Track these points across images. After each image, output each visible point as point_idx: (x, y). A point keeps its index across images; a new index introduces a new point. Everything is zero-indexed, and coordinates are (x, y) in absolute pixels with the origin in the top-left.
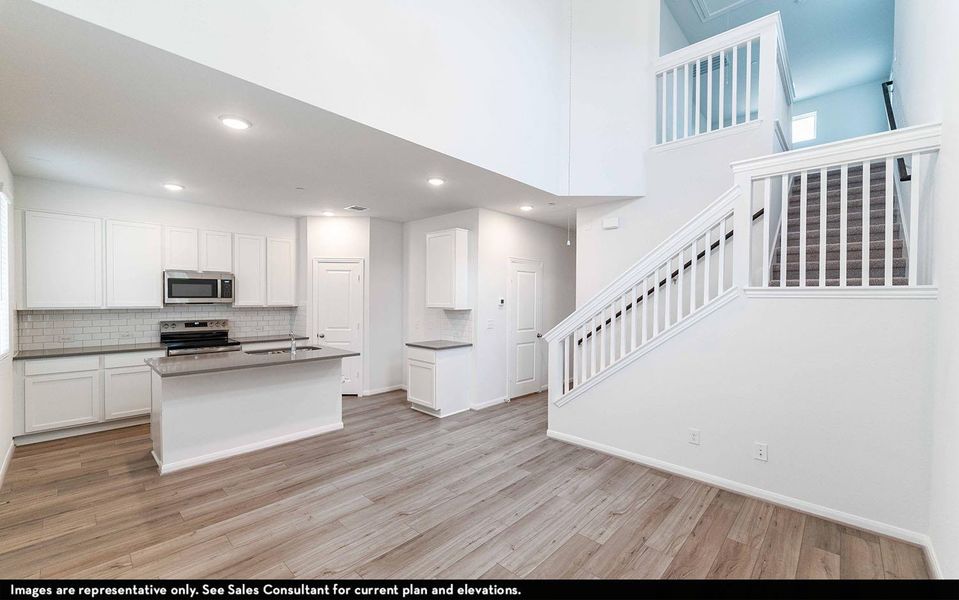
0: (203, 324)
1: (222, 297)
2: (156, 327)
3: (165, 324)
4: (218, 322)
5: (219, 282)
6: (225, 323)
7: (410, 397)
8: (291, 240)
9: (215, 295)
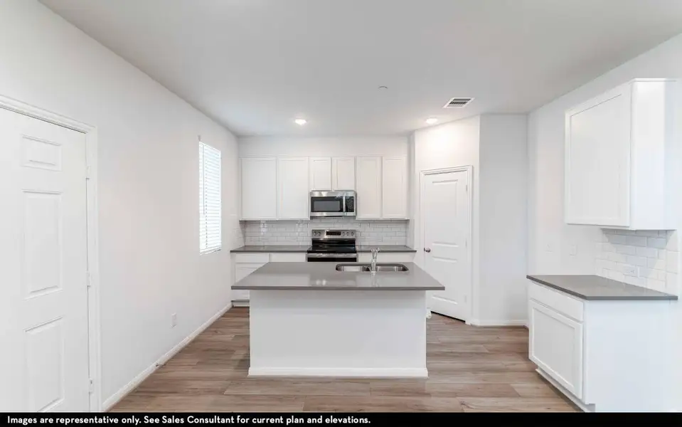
0: (338, 233)
1: (347, 211)
2: (310, 234)
3: (315, 232)
4: (347, 232)
5: (344, 199)
6: (353, 232)
7: (533, 356)
8: (404, 158)
9: (341, 211)
